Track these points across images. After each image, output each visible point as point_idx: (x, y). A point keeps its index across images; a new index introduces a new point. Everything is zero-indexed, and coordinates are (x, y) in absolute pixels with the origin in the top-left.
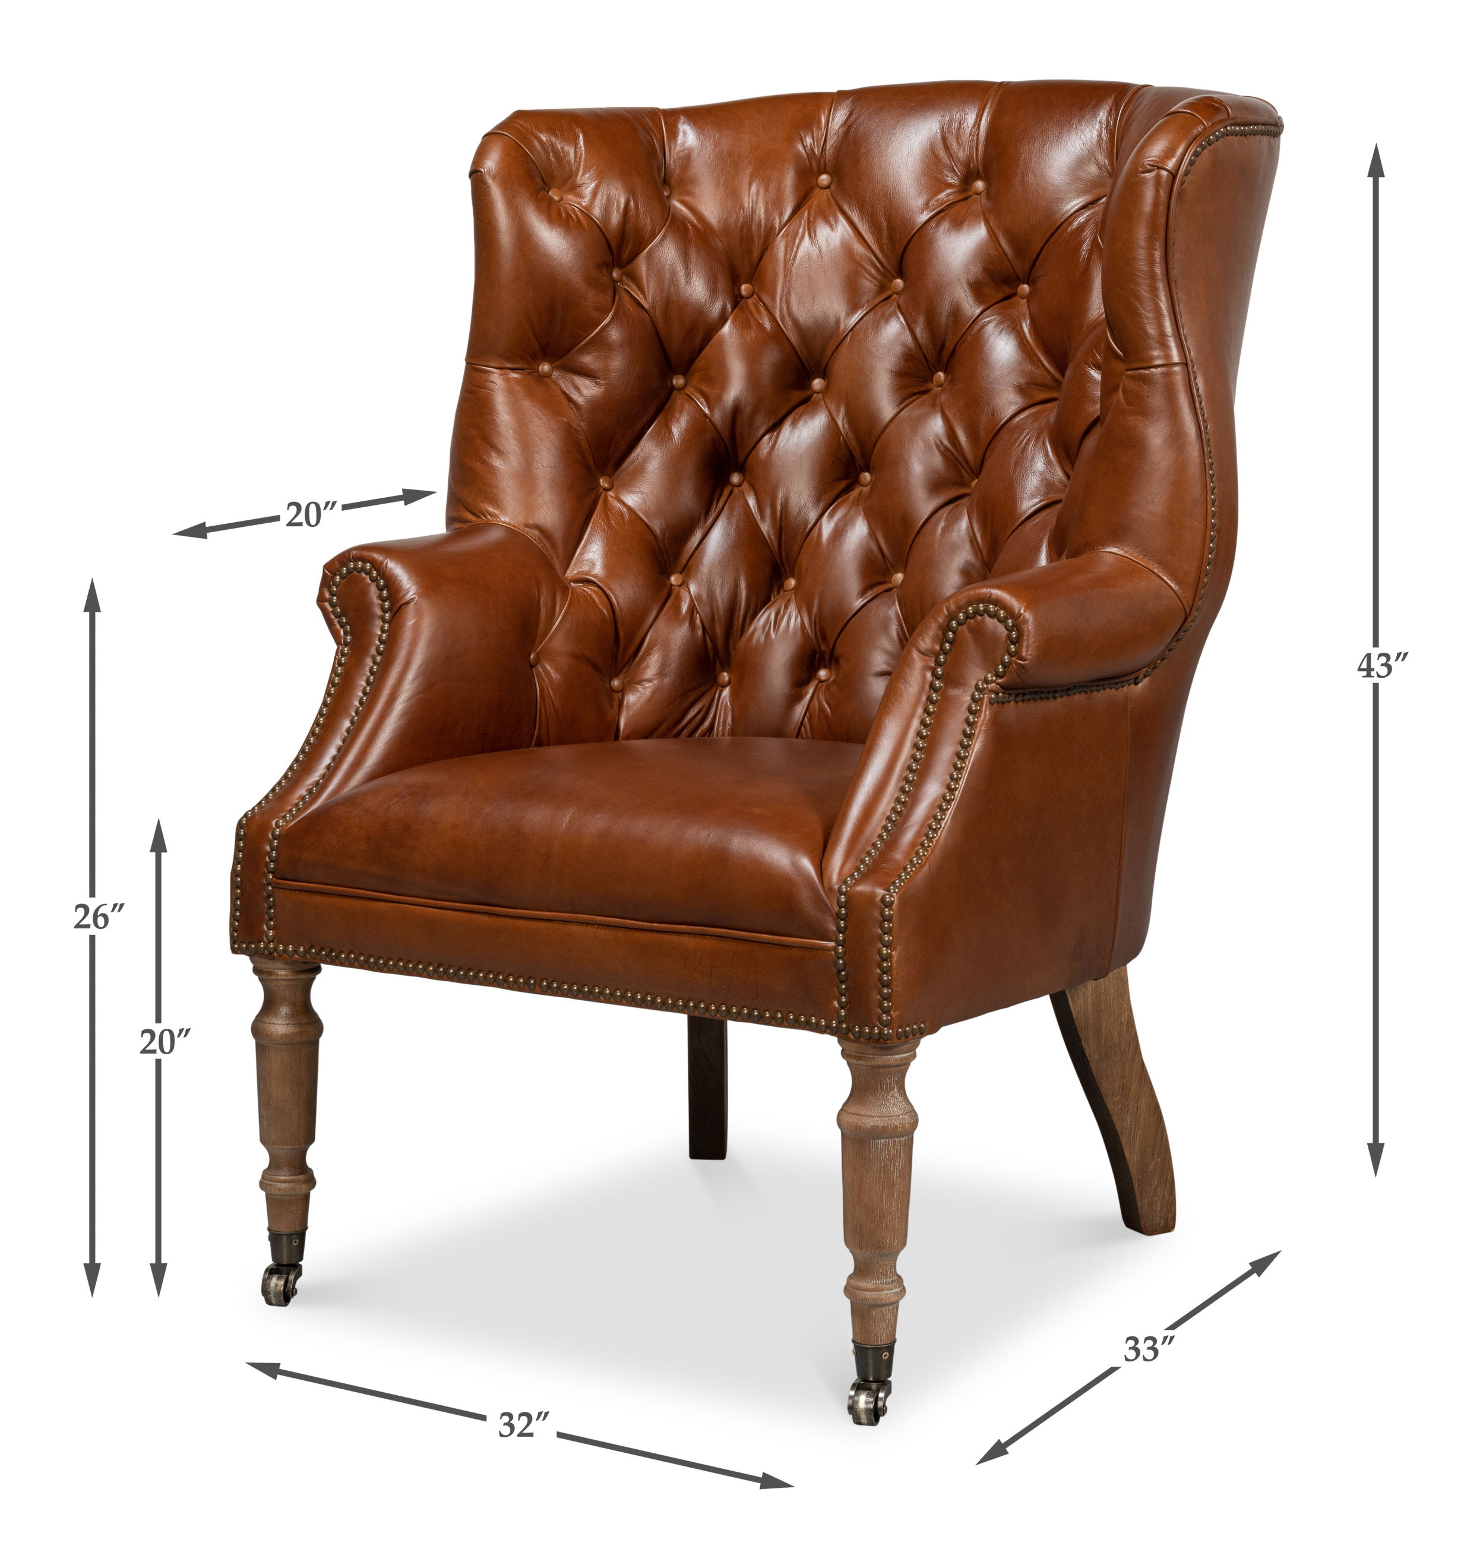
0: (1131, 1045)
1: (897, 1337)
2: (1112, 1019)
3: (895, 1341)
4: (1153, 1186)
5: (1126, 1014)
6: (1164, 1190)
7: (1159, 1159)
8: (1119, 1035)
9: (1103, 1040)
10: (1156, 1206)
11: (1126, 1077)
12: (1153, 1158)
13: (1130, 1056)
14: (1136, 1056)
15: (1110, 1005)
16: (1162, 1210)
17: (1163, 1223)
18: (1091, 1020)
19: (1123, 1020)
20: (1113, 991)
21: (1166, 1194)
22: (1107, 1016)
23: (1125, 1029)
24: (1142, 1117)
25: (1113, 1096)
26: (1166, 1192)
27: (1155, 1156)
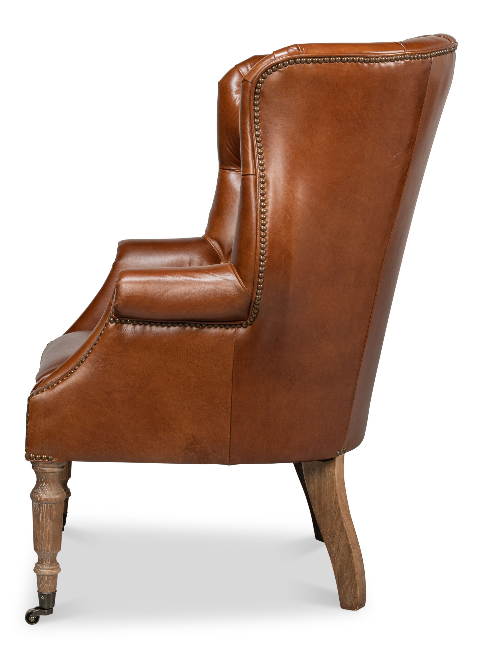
0: (337, 513)
1: (57, 589)
2: (327, 498)
3: (56, 591)
4: (346, 585)
5: (334, 497)
6: (352, 589)
7: (349, 573)
8: (331, 506)
9: (322, 507)
10: (347, 596)
11: (333, 527)
12: (346, 572)
13: (335, 517)
14: (339, 518)
15: (326, 490)
16: (350, 598)
17: (351, 605)
18: (316, 496)
19: (333, 499)
20: (328, 484)
21: (352, 591)
22: (325, 495)
23: (333, 504)
24: (341, 550)
25: (326, 535)
26: (352, 590)
27: (348, 570)
